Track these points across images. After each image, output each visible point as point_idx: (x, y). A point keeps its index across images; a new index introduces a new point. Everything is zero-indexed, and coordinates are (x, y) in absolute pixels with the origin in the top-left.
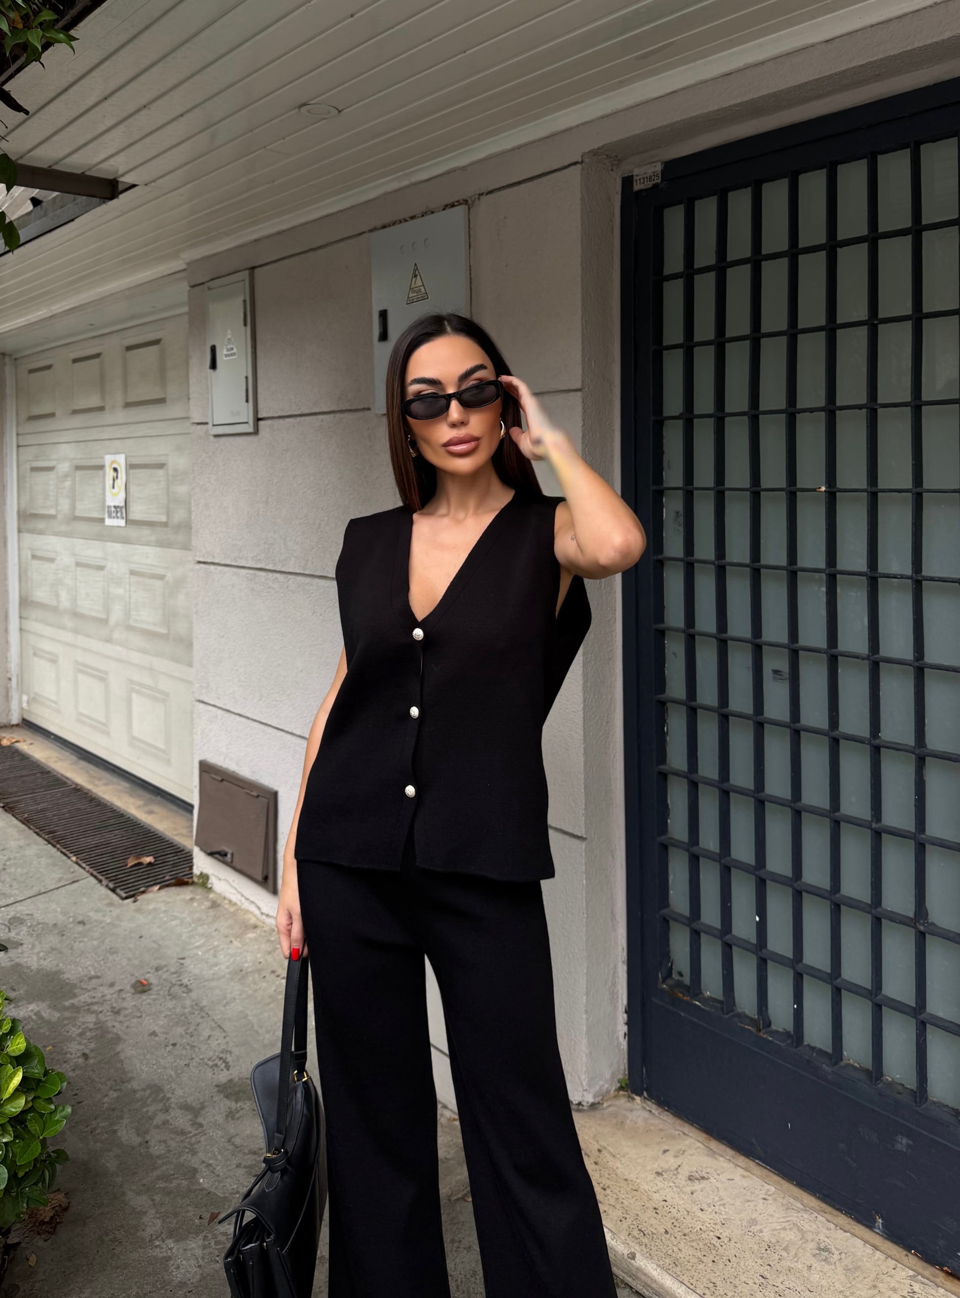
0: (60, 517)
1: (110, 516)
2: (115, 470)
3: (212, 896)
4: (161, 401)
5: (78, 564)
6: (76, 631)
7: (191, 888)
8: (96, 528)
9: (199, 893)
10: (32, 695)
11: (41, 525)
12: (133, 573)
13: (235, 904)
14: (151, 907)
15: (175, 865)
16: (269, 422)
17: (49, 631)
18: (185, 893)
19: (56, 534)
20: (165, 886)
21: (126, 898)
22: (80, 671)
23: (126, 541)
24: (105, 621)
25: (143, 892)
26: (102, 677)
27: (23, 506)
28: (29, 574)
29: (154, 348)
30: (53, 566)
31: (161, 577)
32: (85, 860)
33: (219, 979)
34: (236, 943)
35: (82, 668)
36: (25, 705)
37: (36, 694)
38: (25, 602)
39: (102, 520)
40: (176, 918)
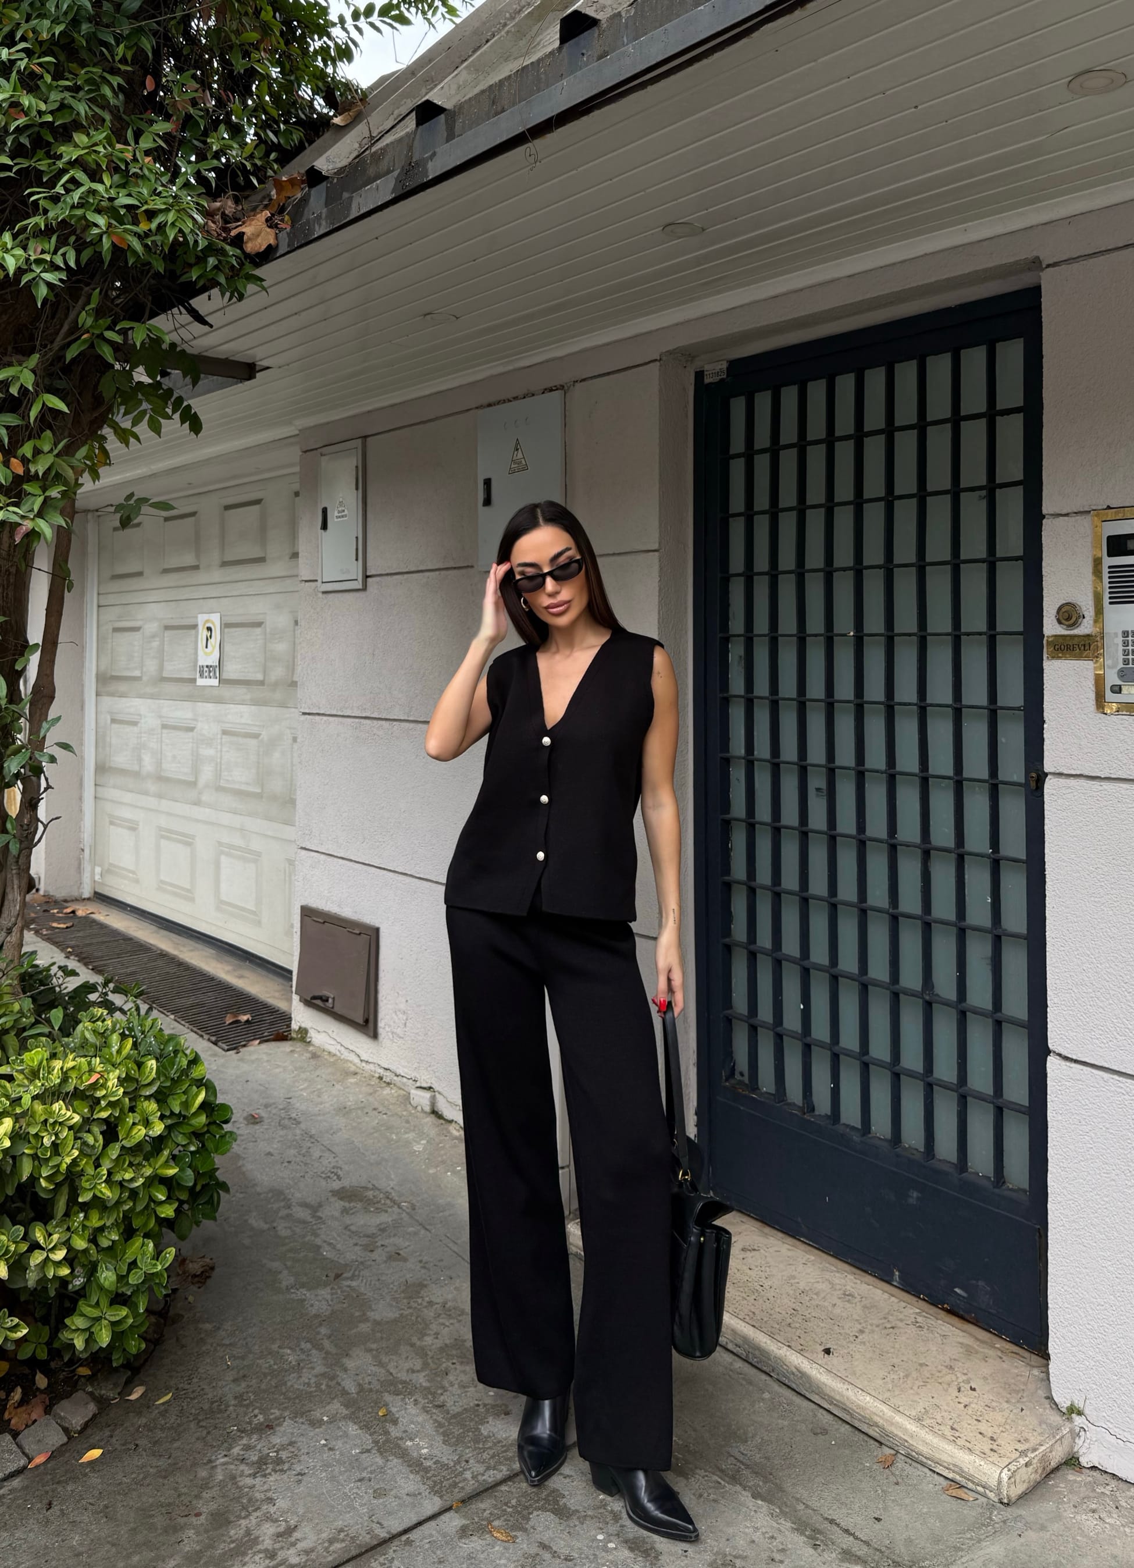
0: (145, 678)
1: (201, 676)
2: (209, 629)
3: (311, 1048)
4: (261, 560)
5: (164, 726)
6: (160, 796)
7: (290, 1043)
8: (186, 688)
9: (299, 1047)
10: (106, 866)
11: (123, 687)
12: (225, 732)
13: (335, 1055)
14: (254, 1057)
15: (272, 1023)
16: (378, 579)
17: (128, 797)
18: (285, 1047)
19: (140, 696)
20: (264, 1041)
21: (228, 1050)
22: (163, 837)
23: (219, 701)
24: (194, 784)
25: (244, 1046)
26: (188, 841)
27: (102, 668)
28: (108, 739)
29: (257, 507)
30: (135, 729)
31: (256, 736)
32: (182, 1017)
33: (324, 1115)
34: (338, 1086)
35: (165, 834)
36: (97, 878)
37: (111, 864)
38: (101, 769)
39: (194, 680)
40: (278, 1066)
